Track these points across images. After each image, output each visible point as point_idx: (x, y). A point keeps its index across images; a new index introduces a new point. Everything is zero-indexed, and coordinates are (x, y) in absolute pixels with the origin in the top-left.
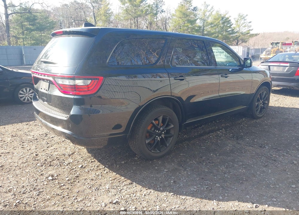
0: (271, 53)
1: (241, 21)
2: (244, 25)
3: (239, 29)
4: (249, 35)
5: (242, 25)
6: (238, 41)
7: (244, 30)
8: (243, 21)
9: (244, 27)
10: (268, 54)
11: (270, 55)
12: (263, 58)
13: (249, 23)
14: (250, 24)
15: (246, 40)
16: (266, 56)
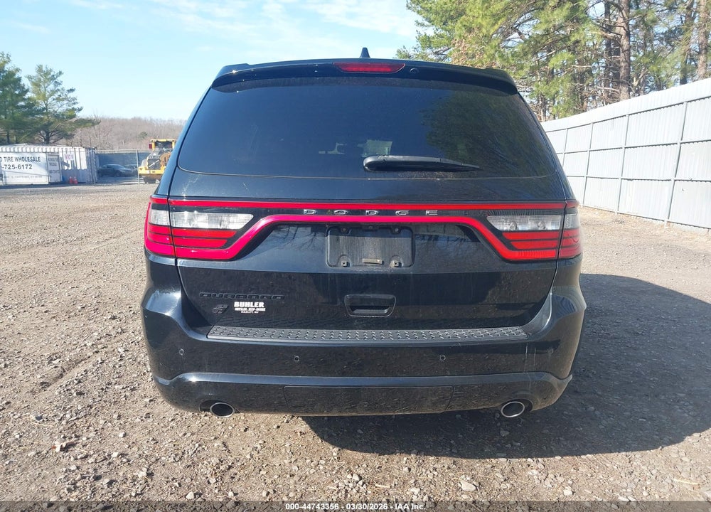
0: (161, 163)
1: (49, 85)
2: (56, 96)
3: (46, 105)
4: (73, 120)
5: (51, 96)
6: (48, 133)
7: (60, 108)
8: (51, 87)
9: (58, 99)
10: (156, 167)
11: (159, 169)
12: (144, 175)
13: (68, 91)
14: (71, 95)
15: (69, 133)
16: (151, 171)
